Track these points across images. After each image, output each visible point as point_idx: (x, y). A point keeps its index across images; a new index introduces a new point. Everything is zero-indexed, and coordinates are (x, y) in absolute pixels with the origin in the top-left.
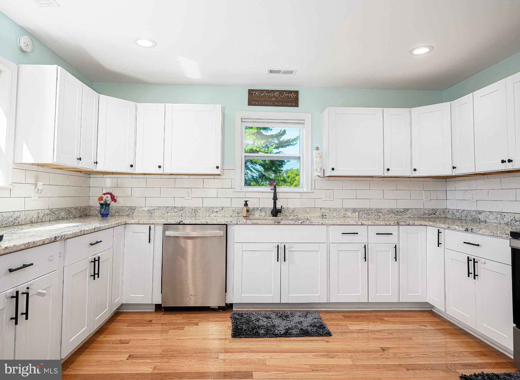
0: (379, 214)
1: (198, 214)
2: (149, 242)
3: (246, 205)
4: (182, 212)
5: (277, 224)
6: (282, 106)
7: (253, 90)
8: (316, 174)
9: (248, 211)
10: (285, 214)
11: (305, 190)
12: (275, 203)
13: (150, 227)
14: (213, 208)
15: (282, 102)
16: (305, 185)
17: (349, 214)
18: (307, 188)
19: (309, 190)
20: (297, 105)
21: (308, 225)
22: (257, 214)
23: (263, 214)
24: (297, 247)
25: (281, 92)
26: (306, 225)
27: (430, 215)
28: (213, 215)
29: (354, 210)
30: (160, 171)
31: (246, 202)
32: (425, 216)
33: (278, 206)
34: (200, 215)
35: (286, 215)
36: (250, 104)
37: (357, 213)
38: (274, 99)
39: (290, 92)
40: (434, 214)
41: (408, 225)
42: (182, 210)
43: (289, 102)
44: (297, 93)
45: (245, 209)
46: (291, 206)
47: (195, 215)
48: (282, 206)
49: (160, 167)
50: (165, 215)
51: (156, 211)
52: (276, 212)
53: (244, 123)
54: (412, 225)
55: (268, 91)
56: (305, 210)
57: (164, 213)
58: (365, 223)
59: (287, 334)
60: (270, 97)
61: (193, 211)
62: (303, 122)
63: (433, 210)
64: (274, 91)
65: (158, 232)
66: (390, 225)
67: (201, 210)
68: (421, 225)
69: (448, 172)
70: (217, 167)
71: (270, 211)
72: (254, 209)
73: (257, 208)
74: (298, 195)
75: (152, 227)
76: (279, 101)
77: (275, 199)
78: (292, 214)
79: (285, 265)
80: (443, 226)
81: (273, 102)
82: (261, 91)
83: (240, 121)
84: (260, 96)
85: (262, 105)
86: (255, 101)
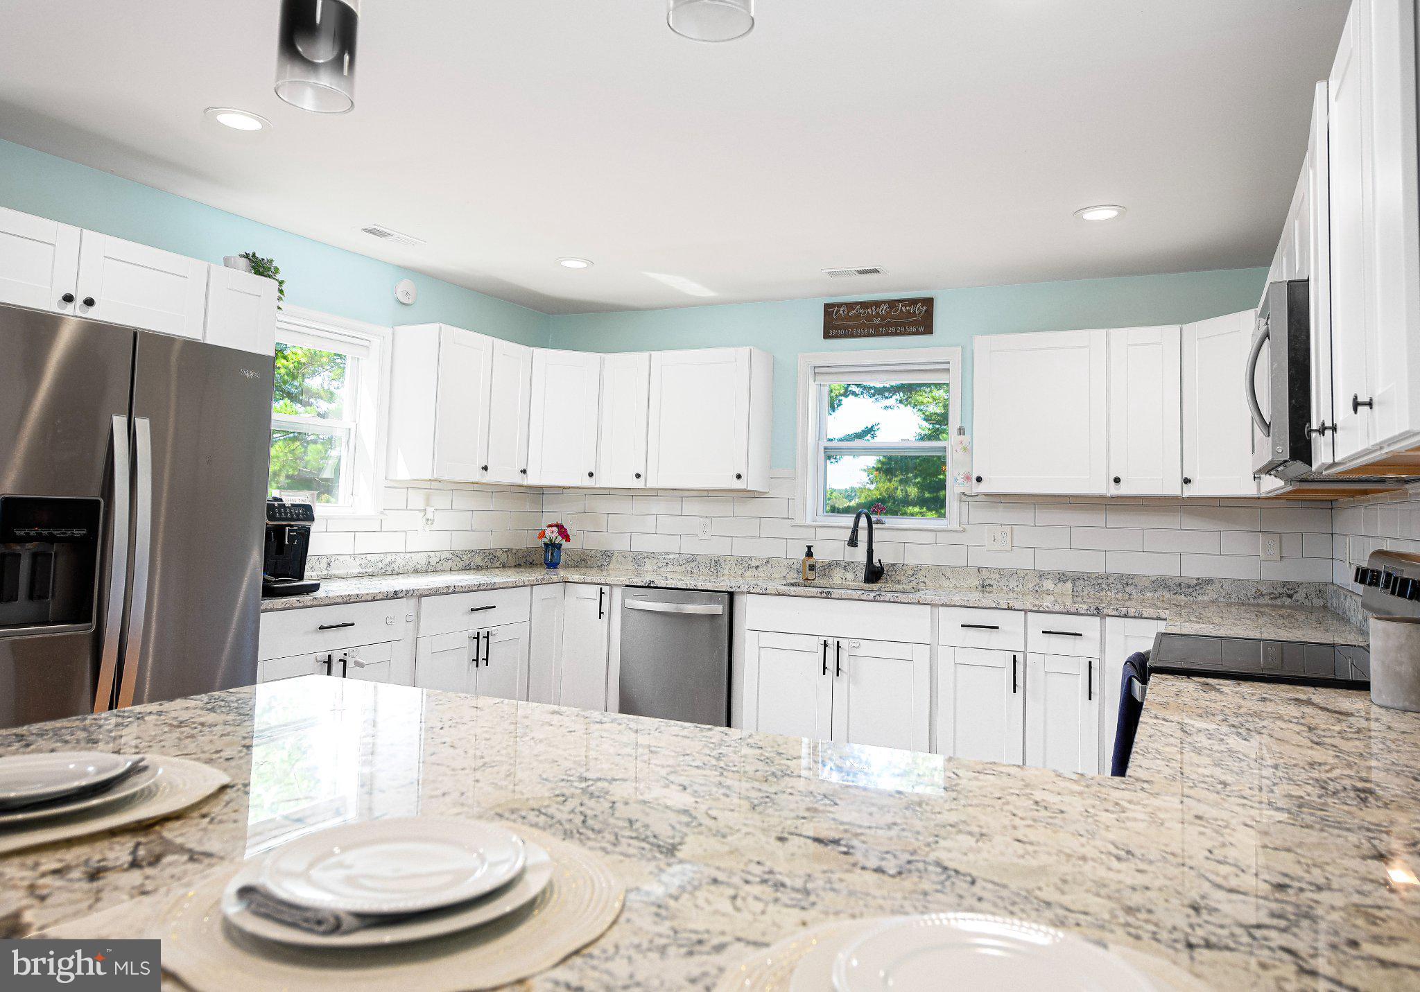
0: (1128, 589)
1: (722, 570)
2: (600, 618)
3: (809, 554)
4: (693, 565)
5: (826, 597)
6: (896, 334)
7: (834, 306)
8: (957, 488)
9: (811, 568)
10: (898, 578)
11: (949, 526)
12: (869, 553)
13: (602, 589)
14: (750, 559)
15: (896, 325)
17: (1048, 585)
19: (956, 526)
20: (929, 330)
21: (889, 602)
22: (834, 575)
23: (850, 576)
24: (866, 649)
25: (892, 304)
26: (884, 601)
27: (1276, 598)
28: (748, 574)
29: (1062, 577)
31: (809, 548)
32: (1261, 601)
33: (881, 561)
34: (726, 572)
36: (827, 336)
37: (1069, 585)
38: (877, 321)
39: (914, 302)
40: (1290, 596)
41: (1126, 616)
42: (693, 561)
43: (911, 324)
44: (929, 302)
45: (801, 563)
46: (911, 561)
47: (715, 572)
48: (886, 560)
49: (638, 476)
50: (662, 569)
51: (646, 560)
52: (874, 574)
54: (1135, 617)
55: (865, 305)
56: (942, 571)
57: (660, 565)
60: (869, 318)
61: (713, 564)
62: (946, 366)
63: (1284, 584)
64: (877, 304)
65: (617, 599)
66: (1077, 614)
67: (728, 562)
70: (739, 477)
71: (864, 572)
72: (830, 565)
73: (838, 564)
74: (929, 537)
75: (606, 590)
76: (888, 325)
79: (842, 683)
81: (877, 327)
82: (850, 306)
83: (811, 372)
84: (848, 318)
85: (852, 336)
86: (837, 328)
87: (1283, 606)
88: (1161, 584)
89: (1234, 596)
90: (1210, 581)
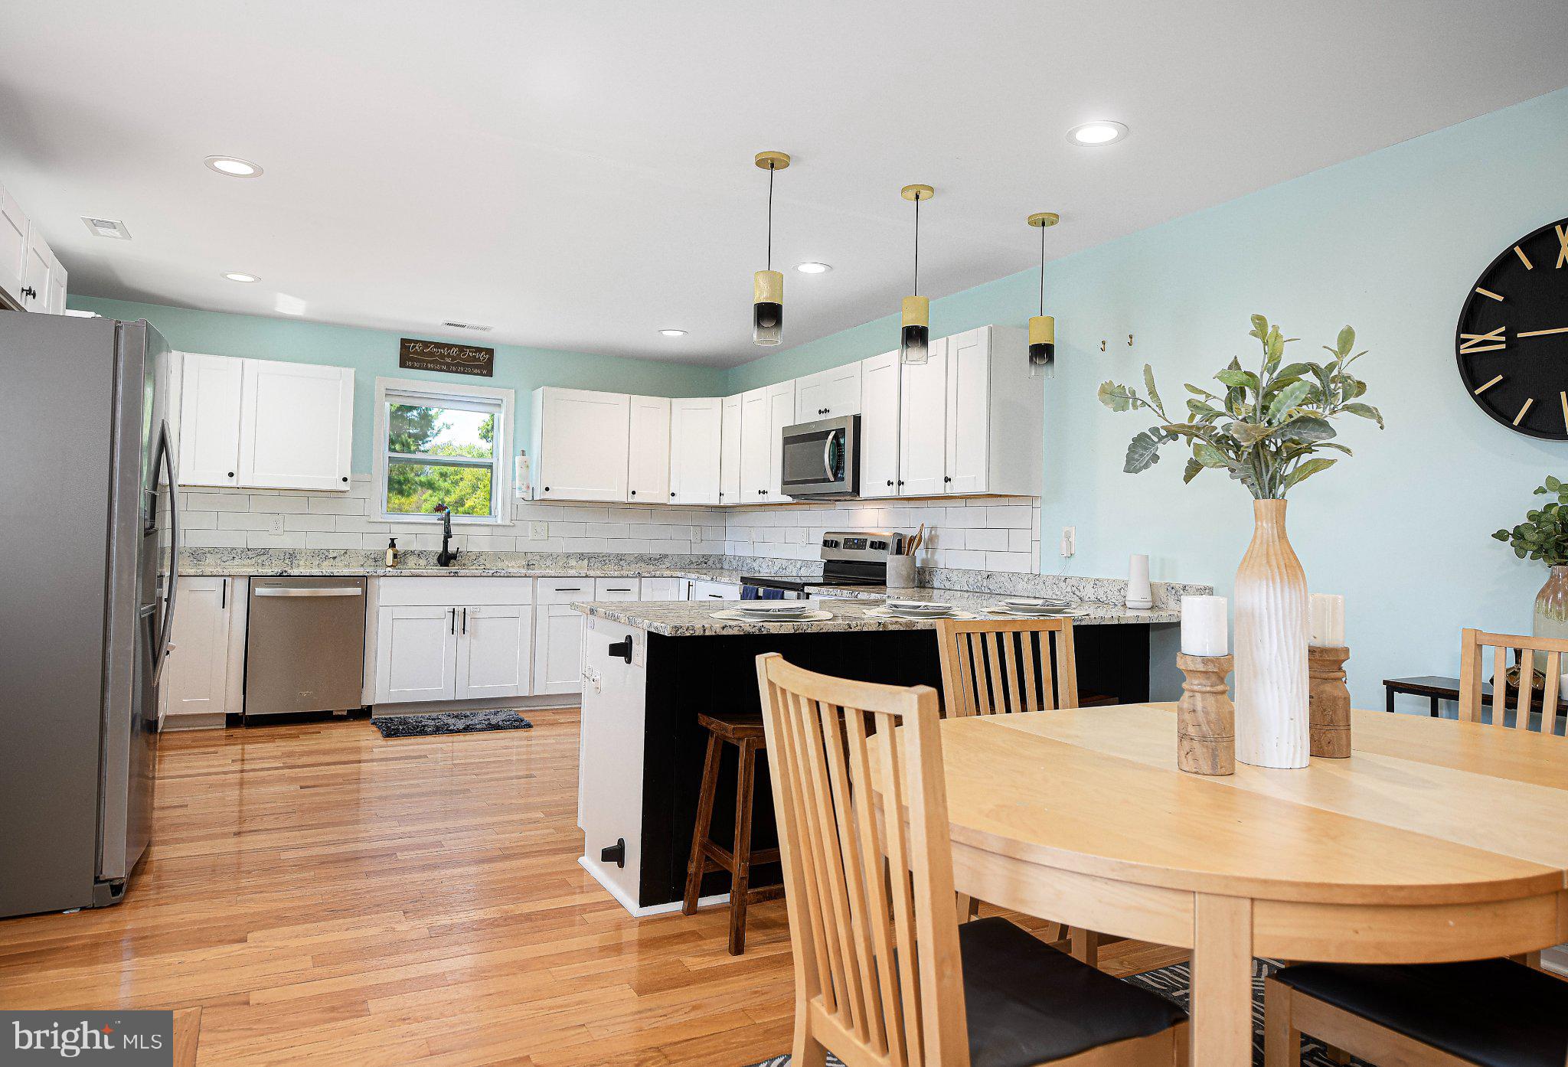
1: (296, 562)
2: (223, 607)
3: (392, 545)
4: (266, 557)
5: (453, 576)
6: (464, 373)
7: (410, 341)
8: (518, 494)
9: (395, 556)
10: (464, 561)
11: (499, 522)
12: (446, 543)
13: (225, 580)
14: (328, 550)
15: (464, 366)
16: (500, 513)
17: (573, 563)
18: (503, 519)
19: (508, 522)
20: (490, 374)
21: (504, 577)
22: (412, 561)
23: (423, 562)
24: (485, 612)
25: (462, 348)
26: (500, 576)
27: (699, 564)
29: (581, 557)
30: (232, 482)
31: (392, 540)
33: (451, 549)
34: (301, 563)
35: (464, 565)
36: (403, 365)
37: (586, 561)
38: (448, 360)
39: (479, 350)
40: (706, 563)
41: (654, 577)
42: (264, 554)
43: (476, 367)
44: (490, 352)
45: (390, 553)
46: (474, 548)
48: (458, 549)
49: (231, 475)
50: (227, 563)
51: (208, 555)
52: (446, 559)
53: (389, 398)
55: (439, 345)
56: (498, 556)
57: (224, 559)
58: (591, 573)
59: (467, 729)
60: (442, 356)
61: (287, 556)
62: (499, 402)
63: (703, 556)
64: (450, 346)
65: (240, 588)
66: (627, 577)
67: (303, 554)
68: (672, 577)
69: (714, 501)
70: (345, 480)
71: (436, 557)
72: (405, 554)
73: (413, 552)
74: (486, 531)
75: (229, 580)
76: (458, 365)
77: (448, 535)
78: (475, 562)
79: (464, 641)
80: (693, 576)
81: (448, 365)
82: (426, 344)
83: (384, 392)
84: (422, 353)
85: (427, 369)
86: (413, 360)
87: (702, 568)
88: (640, 559)
89: (678, 564)
90: (666, 556)
